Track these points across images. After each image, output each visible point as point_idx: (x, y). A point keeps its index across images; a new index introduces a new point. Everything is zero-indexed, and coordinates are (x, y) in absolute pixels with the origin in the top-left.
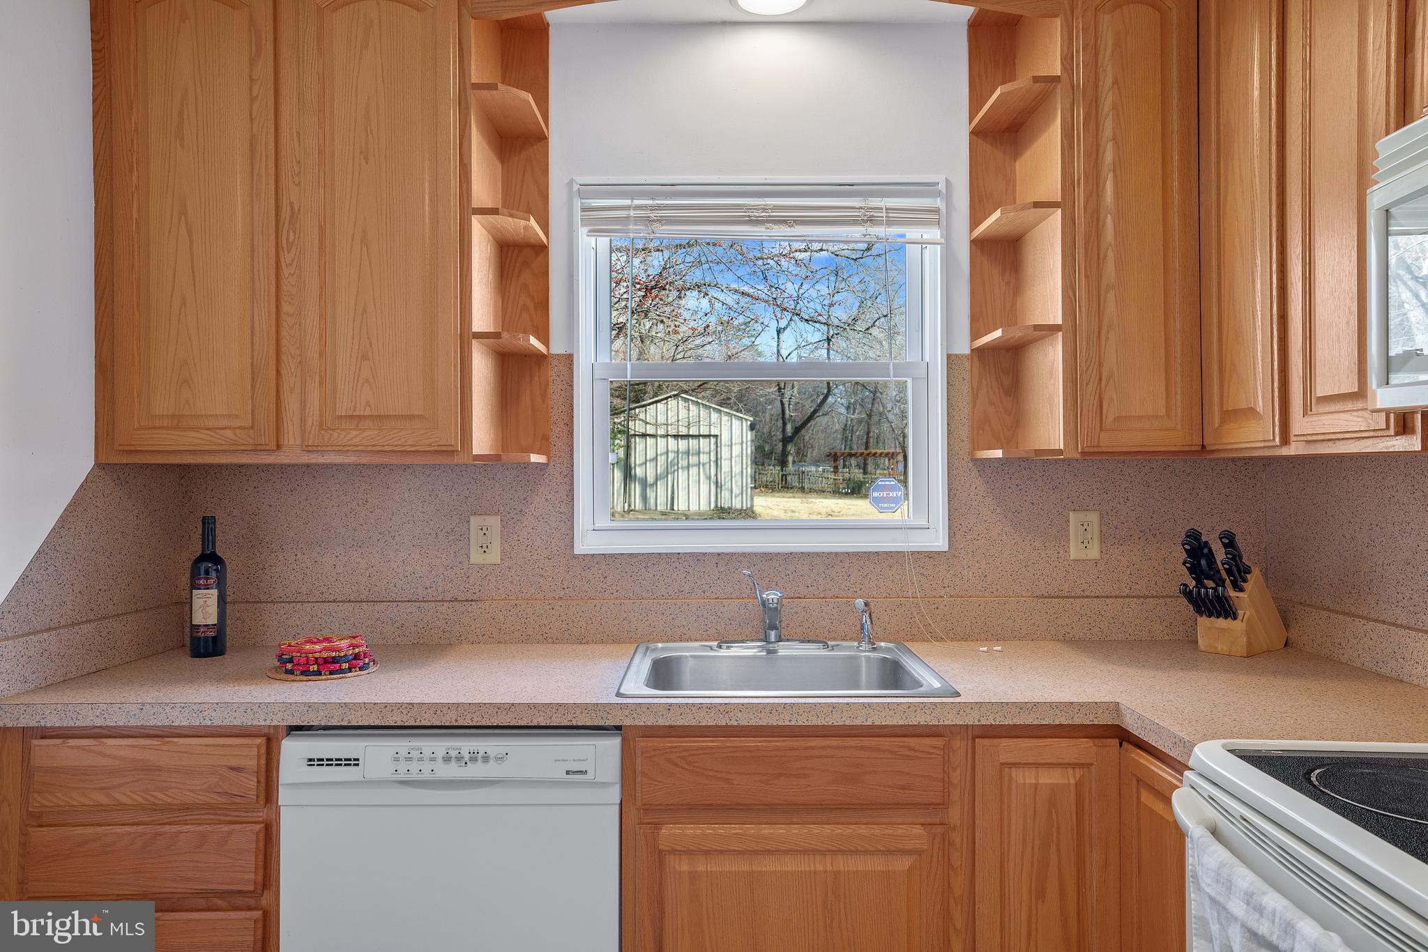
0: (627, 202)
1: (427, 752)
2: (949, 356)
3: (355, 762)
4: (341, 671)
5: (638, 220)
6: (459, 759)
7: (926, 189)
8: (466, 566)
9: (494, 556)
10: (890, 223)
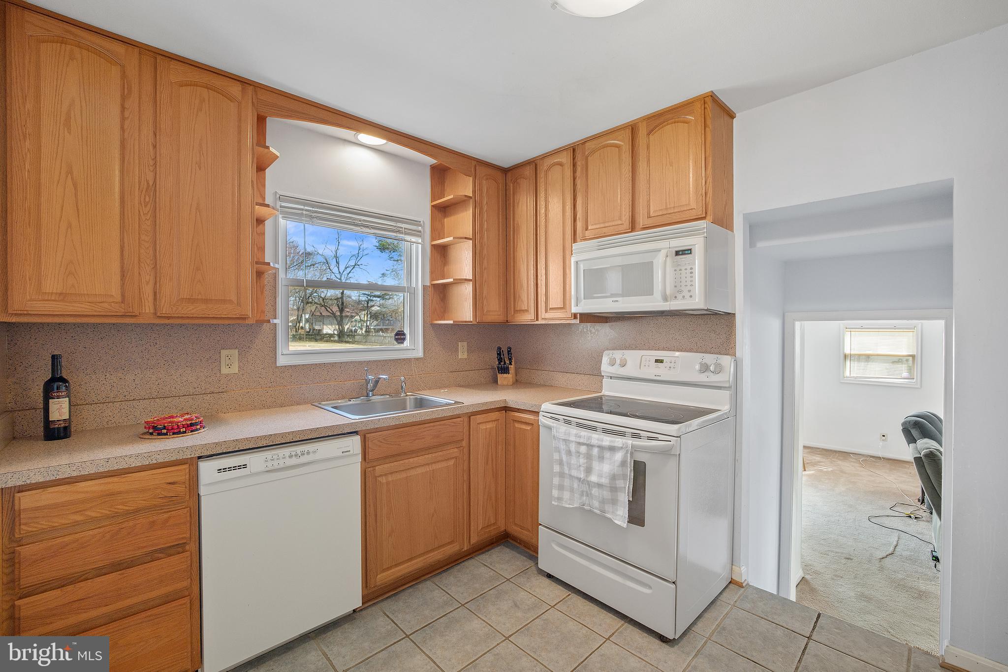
0: (302, 207)
1: (281, 455)
2: (424, 286)
3: (245, 466)
4: (197, 430)
5: (307, 216)
6: (296, 455)
7: (416, 223)
8: (218, 375)
9: (235, 369)
10: (406, 234)
